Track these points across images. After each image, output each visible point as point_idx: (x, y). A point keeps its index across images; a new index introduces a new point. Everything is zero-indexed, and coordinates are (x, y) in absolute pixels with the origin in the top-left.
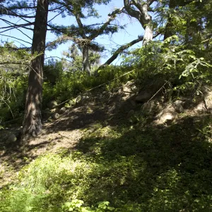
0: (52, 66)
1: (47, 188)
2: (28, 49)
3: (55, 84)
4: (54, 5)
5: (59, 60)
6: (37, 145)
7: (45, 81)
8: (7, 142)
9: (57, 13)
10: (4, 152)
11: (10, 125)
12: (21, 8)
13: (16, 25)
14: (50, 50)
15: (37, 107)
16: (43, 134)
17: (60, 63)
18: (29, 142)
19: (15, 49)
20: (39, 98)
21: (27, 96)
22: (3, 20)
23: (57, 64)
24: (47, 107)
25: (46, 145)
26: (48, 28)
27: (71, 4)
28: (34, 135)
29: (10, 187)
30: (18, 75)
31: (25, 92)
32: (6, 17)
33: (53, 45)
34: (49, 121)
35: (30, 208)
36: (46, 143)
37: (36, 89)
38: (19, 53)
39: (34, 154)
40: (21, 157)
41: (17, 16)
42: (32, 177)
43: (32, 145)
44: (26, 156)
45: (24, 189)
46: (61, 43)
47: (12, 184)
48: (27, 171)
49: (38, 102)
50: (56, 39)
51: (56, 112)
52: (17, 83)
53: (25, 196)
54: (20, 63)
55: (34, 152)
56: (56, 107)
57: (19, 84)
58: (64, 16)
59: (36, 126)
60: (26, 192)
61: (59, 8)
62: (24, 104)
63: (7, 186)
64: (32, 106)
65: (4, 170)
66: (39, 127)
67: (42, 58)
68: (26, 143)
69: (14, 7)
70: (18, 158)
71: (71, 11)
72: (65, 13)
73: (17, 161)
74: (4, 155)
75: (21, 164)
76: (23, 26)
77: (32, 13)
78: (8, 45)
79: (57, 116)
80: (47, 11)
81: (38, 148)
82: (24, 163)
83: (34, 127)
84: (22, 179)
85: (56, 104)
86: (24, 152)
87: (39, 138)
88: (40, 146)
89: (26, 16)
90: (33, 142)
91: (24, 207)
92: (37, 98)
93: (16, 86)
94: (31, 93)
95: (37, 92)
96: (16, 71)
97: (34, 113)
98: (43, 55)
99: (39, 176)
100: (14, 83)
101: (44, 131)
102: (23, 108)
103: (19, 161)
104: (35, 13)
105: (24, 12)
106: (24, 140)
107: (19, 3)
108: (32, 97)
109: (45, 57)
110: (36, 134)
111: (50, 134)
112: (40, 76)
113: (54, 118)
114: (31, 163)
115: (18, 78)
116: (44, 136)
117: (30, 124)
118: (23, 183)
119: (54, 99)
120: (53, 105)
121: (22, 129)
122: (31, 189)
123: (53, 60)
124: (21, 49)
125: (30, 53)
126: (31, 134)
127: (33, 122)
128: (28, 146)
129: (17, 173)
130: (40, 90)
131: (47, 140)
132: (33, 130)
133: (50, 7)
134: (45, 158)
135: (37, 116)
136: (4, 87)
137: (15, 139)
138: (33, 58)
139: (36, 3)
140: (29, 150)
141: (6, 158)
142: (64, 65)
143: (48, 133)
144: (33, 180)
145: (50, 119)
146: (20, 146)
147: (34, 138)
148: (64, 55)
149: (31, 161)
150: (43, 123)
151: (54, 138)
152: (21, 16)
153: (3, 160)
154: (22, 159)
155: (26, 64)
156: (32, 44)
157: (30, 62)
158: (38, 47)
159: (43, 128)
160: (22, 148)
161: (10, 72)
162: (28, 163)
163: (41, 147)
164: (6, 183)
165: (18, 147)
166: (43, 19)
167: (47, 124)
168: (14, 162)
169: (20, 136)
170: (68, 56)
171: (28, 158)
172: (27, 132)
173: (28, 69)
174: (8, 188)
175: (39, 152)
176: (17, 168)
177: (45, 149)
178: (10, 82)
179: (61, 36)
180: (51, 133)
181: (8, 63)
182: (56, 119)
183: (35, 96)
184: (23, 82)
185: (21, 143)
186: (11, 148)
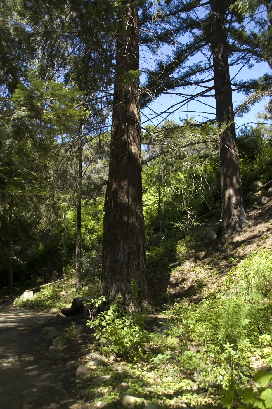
0: (247, 136)
1: (265, 295)
2: (212, 122)
3: (255, 159)
4: (235, 56)
5: (255, 126)
6: (243, 242)
7: (241, 157)
8: (206, 241)
9: (242, 65)
10: (203, 253)
11: (207, 220)
12: (194, 73)
13: (193, 96)
14: (240, 116)
15: (237, 192)
16: (250, 227)
17: (257, 130)
18: (232, 238)
19: (197, 125)
20: (238, 181)
21: (222, 180)
22: (177, 94)
23: (253, 132)
24: (249, 191)
25: (256, 240)
26: (233, 87)
27: (258, 46)
28: (239, 229)
29: (218, 296)
30: (205, 156)
31: (218, 176)
32: (179, 90)
33: (244, 108)
34: (255, 209)
35: (247, 321)
36: (255, 237)
37: (231, 170)
38: (204, 129)
39: (242, 253)
40: (226, 258)
41: (191, 84)
42: (243, 282)
43: (238, 242)
44: (232, 256)
45: (234, 297)
46: (254, 102)
47: (220, 291)
48: (235, 275)
49: (237, 186)
50: (246, 100)
51: (263, 194)
52: (206, 167)
53: (238, 306)
54: (205, 142)
55: (240, 250)
56: (261, 189)
57: (209, 167)
58: (251, 67)
59: (238, 216)
60: (238, 302)
61: (243, 58)
62: (220, 191)
63: (213, 294)
64: (230, 192)
65: (207, 276)
66: (243, 218)
67: (232, 128)
68: (230, 240)
69: (187, 75)
70: (222, 259)
71: (260, 56)
72: (252, 61)
73: (221, 264)
74: (205, 257)
75: (227, 266)
76: (201, 94)
77: (209, 75)
78: (188, 123)
79: (264, 200)
80: (227, 66)
81: (246, 245)
82: (230, 265)
83: (236, 219)
84: (231, 286)
85: (260, 184)
86: (229, 251)
87: (245, 231)
88: (248, 241)
89: (202, 82)
90: (238, 238)
91: (239, 320)
92: (234, 181)
93: (205, 171)
94: (226, 176)
95: (234, 173)
96: (202, 153)
97: (234, 200)
98: (233, 124)
99: (252, 281)
100: (202, 168)
101: (250, 223)
102: (218, 196)
103: (223, 263)
104: (213, 74)
105: (199, 77)
106: (226, 236)
107: (191, 68)
108: (228, 180)
109: (236, 126)
110: (240, 227)
111: (259, 226)
112: (234, 152)
113: (261, 204)
114: (240, 264)
115: (207, 161)
116: (252, 229)
117: (230, 215)
118: (233, 290)
119: (257, 178)
120: (257, 186)
121: (222, 222)
122: (243, 298)
123: (246, 128)
124: (203, 123)
125: (215, 126)
126: (234, 228)
127: (235, 212)
128: (232, 243)
129: (224, 278)
130: (236, 169)
131: (256, 233)
132: (236, 223)
133: (229, 60)
134: (257, 257)
135: (238, 204)
136: (193, 175)
137: (215, 236)
138: (222, 130)
139: (212, 61)
140: (235, 248)
141: (208, 260)
142: (262, 131)
143: (256, 224)
144: (244, 286)
145: (255, 205)
146: (223, 244)
147: (239, 233)
148: (260, 117)
149: (239, 262)
150: (247, 212)
151: (265, 229)
152: (197, 83)
153: (204, 263)
154: (227, 260)
155: (214, 141)
156: (217, 114)
157: (218, 137)
158: (225, 116)
159: (249, 218)
160: (225, 246)
161: (195, 154)
162: (235, 265)
163: (249, 243)
164: (212, 291)
165: (220, 246)
166: (224, 78)
167: (252, 213)
168: (218, 264)
169: (220, 232)
170: (266, 118)
171: (235, 258)
172: (228, 226)
173: (217, 147)
174: (215, 297)
175: (247, 249)
176: (222, 272)
177: (255, 245)
178: (198, 166)
179: (252, 94)
180: (260, 223)
181: (192, 144)
182: (264, 204)
183: (231, 179)
184: (213, 164)
185: (223, 240)
186: (211, 248)
